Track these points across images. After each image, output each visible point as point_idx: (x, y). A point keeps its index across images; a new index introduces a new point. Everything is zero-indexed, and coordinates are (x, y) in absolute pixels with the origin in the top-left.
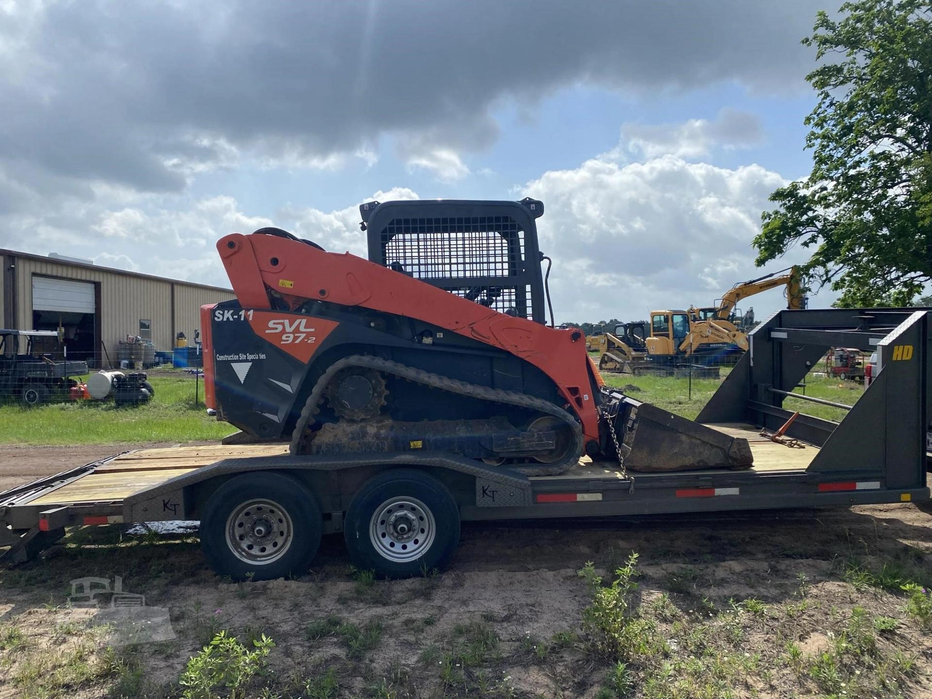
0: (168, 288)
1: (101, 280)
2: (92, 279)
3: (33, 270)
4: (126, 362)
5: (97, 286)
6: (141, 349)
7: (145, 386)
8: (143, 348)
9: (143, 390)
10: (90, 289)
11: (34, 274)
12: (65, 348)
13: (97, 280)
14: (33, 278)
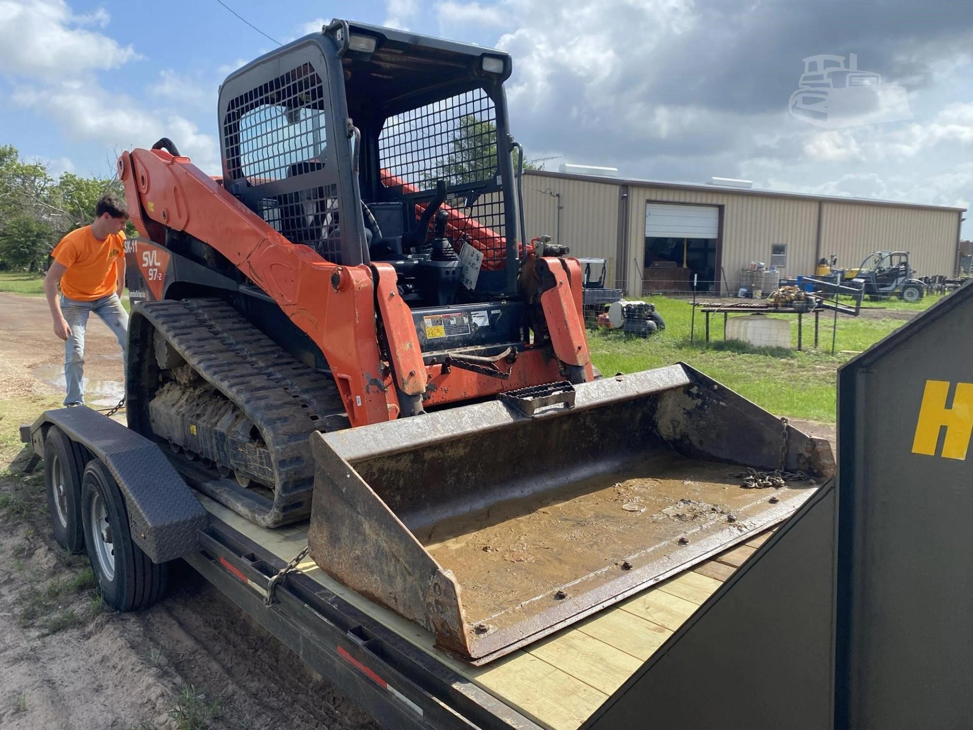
0: (814, 208)
1: (725, 203)
2: (714, 202)
3: (648, 197)
4: (745, 290)
5: (721, 208)
6: (761, 277)
7: (653, 318)
8: (764, 275)
9: (651, 322)
10: (713, 213)
11: (649, 201)
12: (696, 276)
13: (720, 203)
14: (648, 205)
